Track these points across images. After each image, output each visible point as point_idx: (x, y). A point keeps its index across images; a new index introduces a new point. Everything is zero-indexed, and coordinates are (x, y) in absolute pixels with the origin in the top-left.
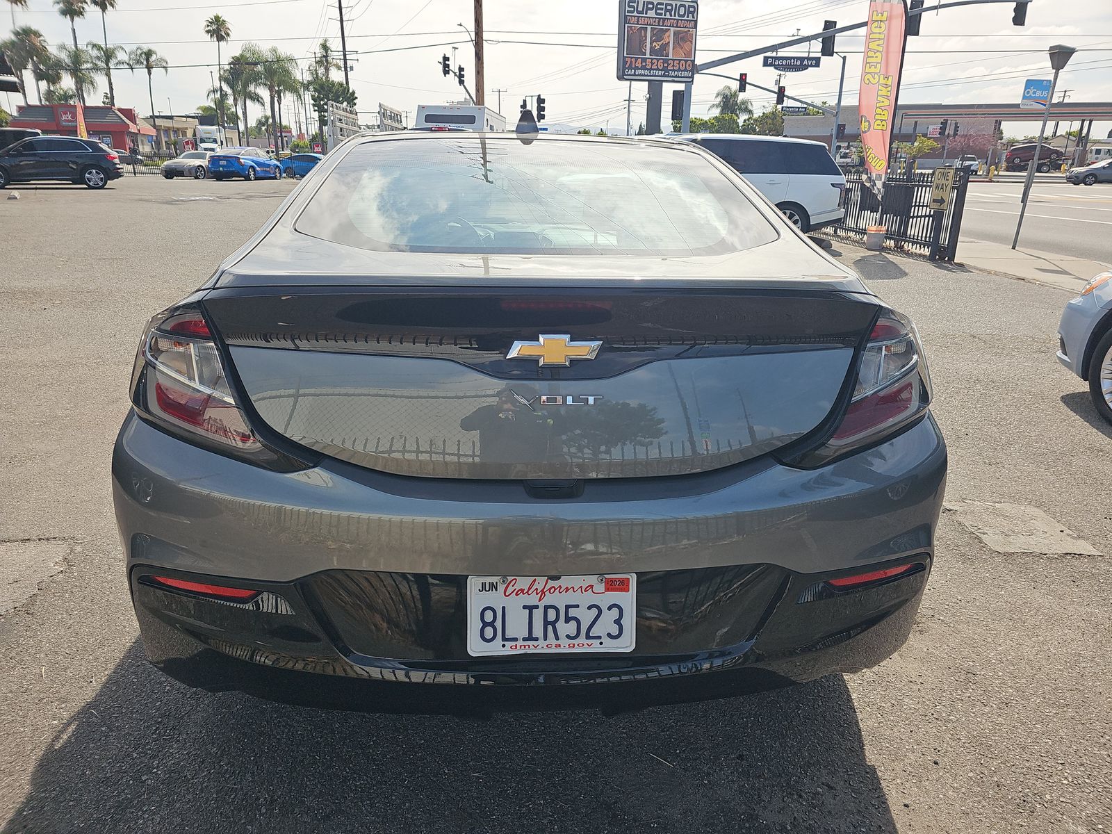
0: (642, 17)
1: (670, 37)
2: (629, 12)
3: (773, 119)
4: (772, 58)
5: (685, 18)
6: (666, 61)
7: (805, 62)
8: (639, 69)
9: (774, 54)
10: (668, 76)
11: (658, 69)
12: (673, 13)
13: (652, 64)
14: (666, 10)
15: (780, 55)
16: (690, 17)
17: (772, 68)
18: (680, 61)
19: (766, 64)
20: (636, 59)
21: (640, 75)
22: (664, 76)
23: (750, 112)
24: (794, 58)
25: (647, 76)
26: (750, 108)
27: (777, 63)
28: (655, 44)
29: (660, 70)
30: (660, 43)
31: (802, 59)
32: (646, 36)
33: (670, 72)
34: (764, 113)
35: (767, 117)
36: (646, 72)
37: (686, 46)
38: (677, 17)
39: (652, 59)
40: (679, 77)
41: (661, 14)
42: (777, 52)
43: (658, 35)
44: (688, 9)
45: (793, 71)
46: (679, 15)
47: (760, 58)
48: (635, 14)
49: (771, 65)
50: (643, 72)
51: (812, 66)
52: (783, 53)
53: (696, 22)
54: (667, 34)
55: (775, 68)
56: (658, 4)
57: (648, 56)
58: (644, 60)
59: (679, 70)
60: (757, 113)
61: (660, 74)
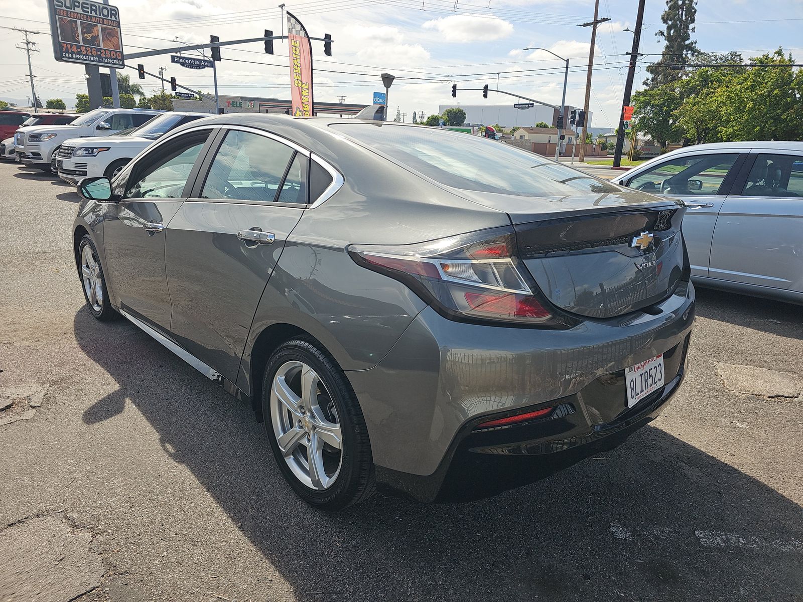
0: (71, 12)
1: (98, 30)
2: (57, 5)
3: (163, 101)
4: (177, 57)
5: (109, 18)
6: (99, 50)
7: (203, 63)
8: (76, 54)
9: (178, 55)
10: (102, 62)
11: (92, 55)
12: (98, 12)
13: (87, 51)
14: (92, 10)
15: (182, 55)
16: (113, 18)
17: (179, 65)
18: (111, 51)
19: (173, 61)
20: (72, 45)
21: (77, 59)
22: (99, 61)
23: (142, 94)
24: (194, 59)
25: (84, 60)
26: (141, 90)
27: (181, 61)
28: (86, 35)
29: (94, 56)
30: (91, 35)
31: (200, 61)
32: (77, 28)
33: (104, 59)
34: (154, 95)
35: (158, 98)
36: (83, 57)
37: (114, 40)
38: (102, 16)
39: (86, 47)
40: (111, 64)
41: (88, 12)
42: (180, 53)
43: (88, 28)
44: (111, 12)
45: (194, 68)
46: (103, 15)
47: (168, 56)
48: (64, 8)
49: (177, 62)
50: (79, 57)
51: (207, 66)
52: (185, 54)
53: (119, 22)
54: (95, 29)
55: (181, 65)
56: (84, 3)
57: (81, 43)
58: (79, 47)
59: (111, 58)
60: (149, 95)
61: (95, 59)
